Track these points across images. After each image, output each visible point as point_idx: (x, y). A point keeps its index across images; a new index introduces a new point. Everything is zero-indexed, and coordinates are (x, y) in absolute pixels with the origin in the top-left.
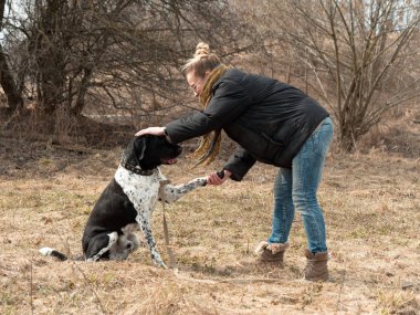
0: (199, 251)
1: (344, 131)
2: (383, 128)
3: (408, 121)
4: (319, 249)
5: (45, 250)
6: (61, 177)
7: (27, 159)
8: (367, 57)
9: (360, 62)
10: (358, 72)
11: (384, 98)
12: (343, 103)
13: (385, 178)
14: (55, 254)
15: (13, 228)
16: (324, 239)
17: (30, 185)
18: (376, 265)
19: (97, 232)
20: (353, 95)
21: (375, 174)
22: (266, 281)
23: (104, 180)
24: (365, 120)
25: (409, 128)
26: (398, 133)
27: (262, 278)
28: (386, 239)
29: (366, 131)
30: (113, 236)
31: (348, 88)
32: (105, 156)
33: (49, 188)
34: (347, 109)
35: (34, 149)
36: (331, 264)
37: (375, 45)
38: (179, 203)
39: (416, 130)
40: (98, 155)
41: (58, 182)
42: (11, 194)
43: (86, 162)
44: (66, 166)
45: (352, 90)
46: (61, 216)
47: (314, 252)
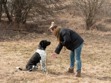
1: (87, 25)
3: (102, 22)
4: (79, 70)
10: (91, 11)
11: (97, 16)
12: (87, 18)
16: (81, 67)
20: (90, 16)
21: (94, 40)
24: (92, 22)
26: (100, 25)
29: (92, 25)
31: (88, 15)
32: (31, 35)
34: (88, 19)
36: (82, 71)
37: (95, 4)
38: (48, 50)
39: (104, 24)
40: (29, 35)
41: (20, 43)
42: (9, 46)
43: (26, 36)
44: (22, 37)
45: (89, 15)
46: (21, 54)
47: (78, 70)
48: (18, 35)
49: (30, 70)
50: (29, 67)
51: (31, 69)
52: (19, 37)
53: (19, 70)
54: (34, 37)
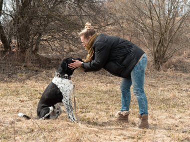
0: (90, 115)
1: (156, 61)
2: (174, 60)
3: (185, 57)
5: (20, 114)
6: (28, 82)
7: (13, 74)
8: (166, 28)
9: (163, 30)
10: (162, 35)
11: (174, 46)
12: (156, 48)
13: (174, 82)
14: (25, 116)
15: (6, 105)
17: (14, 85)
18: (170, 122)
19: (43, 107)
20: (160, 45)
21: (170, 81)
22: (121, 129)
23: (47, 83)
24: (165, 56)
25: (185, 60)
26: (180, 62)
27: (119, 127)
28: (175, 110)
29: (166, 61)
30: (51, 108)
32: (48, 72)
33: (22, 87)
34: (157, 51)
35: (15, 69)
36: (150, 121)
37: (170, 22)
38: (81, 94)
39: (188, 61)
40: (45, 72)
41: (27, 84)
42: (5, 89)
43: (39, 75)
44: (30, 77)
45: (160, 43)
46: (28, 99)
47: (142, 115)
48: (22, 73)
49: (46, 116)
52: (24, 77)
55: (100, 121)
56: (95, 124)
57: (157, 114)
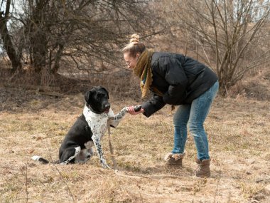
0: (130, 158)
2: (245, 82)
3: (260, 78)
4: (204, 158)
5: (35, 158)
6: (45, 112)
7: (23, 101)
8: (235, 38)
9: (230, 40)
10: (229, 47)
11: (246, 64)
12: (220, 66)
13: (245, 113)
14: (41, 160)
15: (15, 143)
17: (26, 117)
18: (240, 168)
20: (226, 61)
21: (239, 111)
22: (172, 177)
23: (71, 114)
24: (233, 77)
25: (261, 83)
26: (254, 85)
27: (169, 175)
28: (247, 151)
29: (234, 84)
32: (72, 99)
33: (37, 119)
34: (222, 70)
35: (28, 95)
37: (240, 30)
39: (265, 84)
40: (67, 98)
41: (43, 115)
42: (14, 122)
43: (60, 102)
44: (48, 105)
45: (226, 58)
46: (45, 136)
47: (201, 159)
48: (37, 100)
49: (70, 159)
50: (66, 153)
51: (72, 157)
52: (40, 105)
53: (38, 163)
54: (80, 103)
55: (143, 166)
56: (137, 170)
57: (221, 157)
